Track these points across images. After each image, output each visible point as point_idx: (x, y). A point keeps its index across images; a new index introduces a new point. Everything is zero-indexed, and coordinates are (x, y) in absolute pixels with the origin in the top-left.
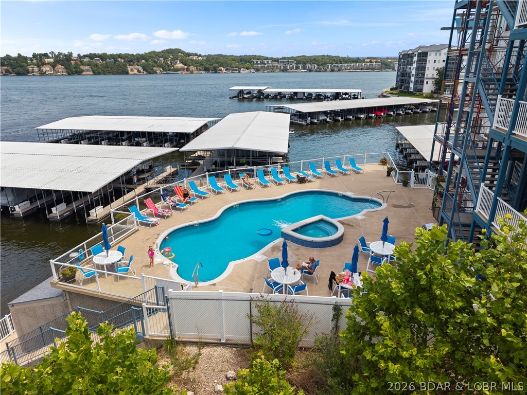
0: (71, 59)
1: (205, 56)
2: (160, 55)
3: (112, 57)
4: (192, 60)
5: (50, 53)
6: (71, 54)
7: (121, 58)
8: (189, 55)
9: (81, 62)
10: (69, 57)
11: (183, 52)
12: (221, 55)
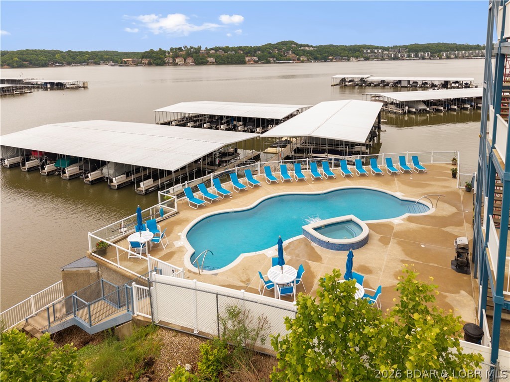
0: (199, 52)
1: (317, 47)
2: (275, 47)
3: (233, 49)
4: (304, 51)
5: (184, 47)
6: (200, 48)
7: (241, 50)
8: (301, 46)
9: (207, 54)
10: (198, 50)
11: (296, 44)
12: (332, 46)
